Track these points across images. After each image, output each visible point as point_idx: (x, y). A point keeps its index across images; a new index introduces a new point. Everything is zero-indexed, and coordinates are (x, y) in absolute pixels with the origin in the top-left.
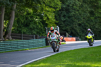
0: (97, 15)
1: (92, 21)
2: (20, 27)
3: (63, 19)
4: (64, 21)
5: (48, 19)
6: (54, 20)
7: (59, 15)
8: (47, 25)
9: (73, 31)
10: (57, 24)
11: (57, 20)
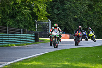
0: (96, 9)
1: (90, 16)
2: (5, 19)
3: (56, 12)
4: (57, 15)
5: (39, 10)
6: (46, 13)
7: (51, 7)
8: (36, 18)
9: (67, 27)
10: (49, 17)
11: (49, 12)
